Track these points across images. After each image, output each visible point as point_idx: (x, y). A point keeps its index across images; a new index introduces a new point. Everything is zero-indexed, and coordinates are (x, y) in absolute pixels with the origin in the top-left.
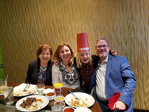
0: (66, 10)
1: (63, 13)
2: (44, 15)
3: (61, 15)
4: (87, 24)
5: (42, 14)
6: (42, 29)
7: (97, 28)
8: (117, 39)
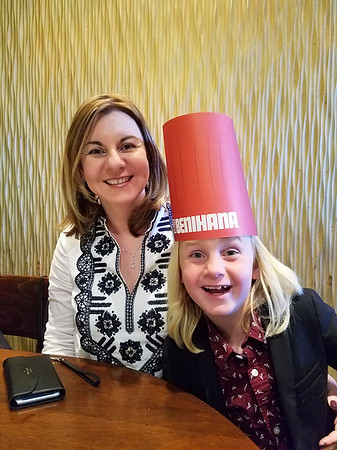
0: (124, 29)
1: (110, 44)
2: (38, 54)
3: (105, 50)
5: (28, 51)
6: (28, 108)
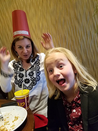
4: (44, 20)
7: (56, 21)
8: (83, 30)
